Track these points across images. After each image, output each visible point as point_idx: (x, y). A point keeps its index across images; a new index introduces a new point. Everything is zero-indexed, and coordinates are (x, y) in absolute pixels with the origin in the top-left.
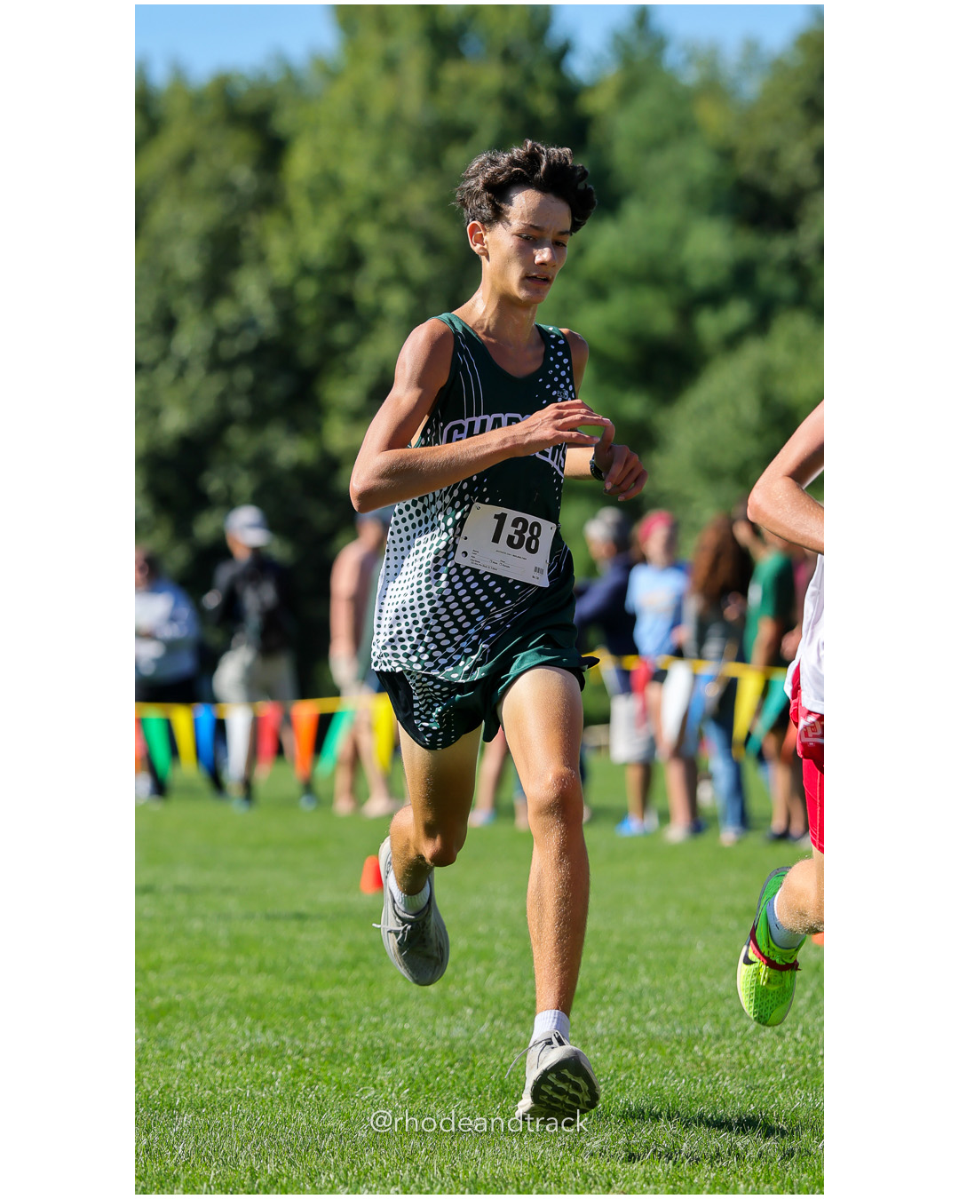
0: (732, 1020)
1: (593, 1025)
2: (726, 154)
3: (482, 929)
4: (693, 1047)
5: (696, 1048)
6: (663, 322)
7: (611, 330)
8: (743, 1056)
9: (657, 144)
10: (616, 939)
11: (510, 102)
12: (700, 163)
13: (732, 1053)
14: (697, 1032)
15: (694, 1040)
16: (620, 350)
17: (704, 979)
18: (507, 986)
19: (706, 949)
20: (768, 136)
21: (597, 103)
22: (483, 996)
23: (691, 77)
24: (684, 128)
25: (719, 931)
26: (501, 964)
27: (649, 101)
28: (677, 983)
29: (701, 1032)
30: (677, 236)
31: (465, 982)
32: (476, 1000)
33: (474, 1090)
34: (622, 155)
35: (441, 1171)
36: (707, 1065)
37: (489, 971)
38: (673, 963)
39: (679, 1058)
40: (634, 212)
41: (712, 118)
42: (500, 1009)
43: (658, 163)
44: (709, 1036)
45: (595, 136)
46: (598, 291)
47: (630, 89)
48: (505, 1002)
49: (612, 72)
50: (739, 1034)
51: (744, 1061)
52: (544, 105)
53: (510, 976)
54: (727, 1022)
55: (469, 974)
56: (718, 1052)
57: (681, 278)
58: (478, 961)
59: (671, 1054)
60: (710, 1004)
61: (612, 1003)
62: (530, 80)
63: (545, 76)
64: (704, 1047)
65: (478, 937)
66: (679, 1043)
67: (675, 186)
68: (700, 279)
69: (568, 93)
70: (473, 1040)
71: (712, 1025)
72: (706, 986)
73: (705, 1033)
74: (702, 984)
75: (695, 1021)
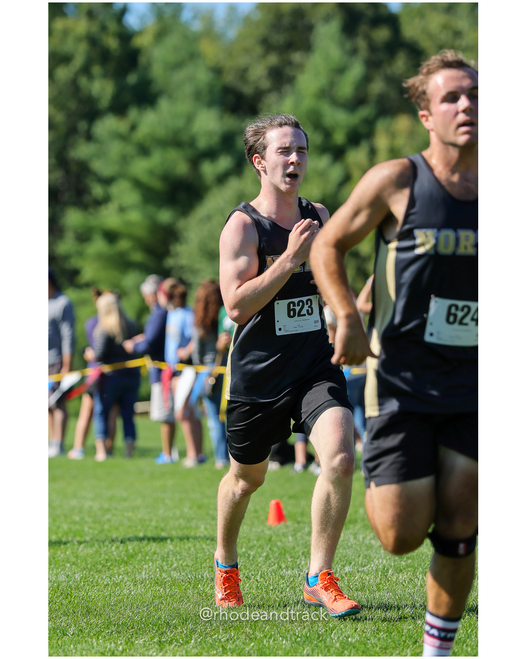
1: (140, 573)
2: (218, 71)
3: (77, 519)
4: (198, 585)
5: (200, 586)
6: (182, 168)
7: (151, 173)
9: (178, 66)
10: (154, 524)
11: (93, 41)
12: (203, 76)
14: (200, 577)
15: (199, 581)
16: (157, 184)
18: (91, 551)
19: (206, 529)
20: (242, 61)
21: (142, 41)
22: (77, 557)
23: (197, 26)
24: (193, 56)
27: (173, 40)
28: (189, 548)
29: (202, 577)
30: (190, 119)
32: (73, 559)
33: (71, 611)
34: (157, 72)
36: (206, 595)
39: (190, 592)
40: (164, 104)
41: (209, 51)
42: (87, 564)
43: (179, 76)
44: (207, 579)
45: (142, 60)
46: (144, 151)
47: (161, 35)
48: (89, 561)
49: (151, 23)
52: (112, 43)
57: (192, 143)
59: (185, 589)
60: (208, 561)
61: (152, 560)
62: (104, 28)
63: (112, 26)
64: (204, 585)
65: (75, 523)
66: (190, 583)
67: (188, 89)
68: (202, 143)
69: (126, 36)
70: (71, 583)
71: (209, 573)
72: (206, 550)
73: (205, 577)
74: (203, 549)
75: (199, 570)
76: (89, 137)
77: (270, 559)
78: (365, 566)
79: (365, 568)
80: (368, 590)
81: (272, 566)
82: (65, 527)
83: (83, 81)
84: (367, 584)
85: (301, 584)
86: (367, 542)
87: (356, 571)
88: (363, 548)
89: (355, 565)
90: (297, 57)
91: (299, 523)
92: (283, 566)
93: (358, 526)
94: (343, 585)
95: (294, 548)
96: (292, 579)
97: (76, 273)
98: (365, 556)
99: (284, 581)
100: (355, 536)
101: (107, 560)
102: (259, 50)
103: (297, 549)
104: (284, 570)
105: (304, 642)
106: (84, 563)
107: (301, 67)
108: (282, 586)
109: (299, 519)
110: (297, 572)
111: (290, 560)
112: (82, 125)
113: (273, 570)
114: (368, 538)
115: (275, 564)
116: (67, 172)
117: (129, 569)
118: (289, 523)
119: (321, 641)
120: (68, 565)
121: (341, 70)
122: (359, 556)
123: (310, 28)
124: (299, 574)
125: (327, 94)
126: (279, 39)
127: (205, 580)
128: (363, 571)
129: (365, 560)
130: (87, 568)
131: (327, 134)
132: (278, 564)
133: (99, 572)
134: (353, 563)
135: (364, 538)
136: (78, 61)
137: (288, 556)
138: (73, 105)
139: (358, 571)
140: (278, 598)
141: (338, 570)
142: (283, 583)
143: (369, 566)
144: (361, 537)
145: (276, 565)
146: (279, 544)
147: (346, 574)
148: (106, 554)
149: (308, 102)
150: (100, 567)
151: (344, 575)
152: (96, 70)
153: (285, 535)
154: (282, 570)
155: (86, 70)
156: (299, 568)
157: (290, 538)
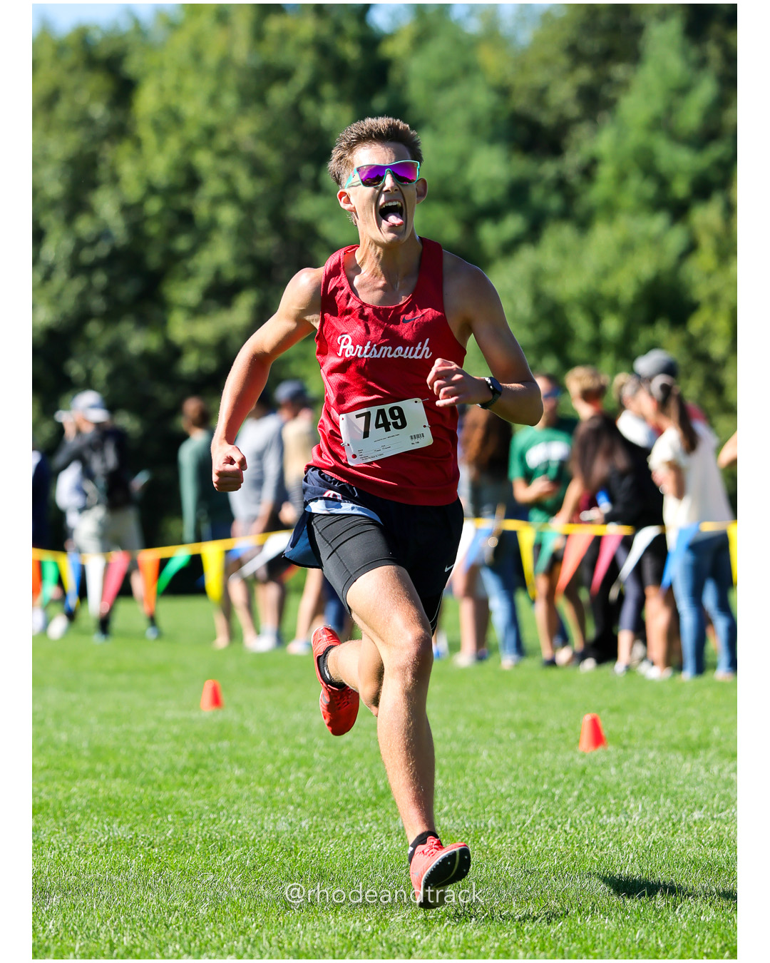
0: (512, 815)
2: (504, 91)
3: (302, 740)
4: (480, 838)
5: (482, 839)
6: (451, 232)
8: (521, 845)
9: (445, 84)
11: (323, 48)
12: (482, 99)
13: (512, 843)
14: (482, 825)
17: (488, 781)
18: (324, 788)
19: (490, 756)
20: (539, 77)
21: (392, 49)
22: (303, 796)
23: (474, 27)
24: (469, 70)
25: (500, 742)
26: (318, 769)
27: (438, 47)
28: (466, 784)
29: (486, 825)
30: (463, 161)
31: (288, 784)
32: (298, 800)
33: (296, 874)
34: (416, 92)
35: (269, 943)
36: (491, 852)
37: (309, 776)
38: (463, 768)
41: (492, 62)
42: (318, 806)
43: (447, 99)
44: (493, 829)
45: (395, 76)
47: (422, 38)
48: (322, 801)
49: (407, 24)
50: (518, 827)
51: (522, 850)
52: (351, 51)
53: (327, 779)
54: (508, 817)
55: (292, 778)
56: (500, 842)
57: (466, 196)
58: (299, 767)
60: (493, 802)
62: (338, 30)
63: (351, 27)
64: (488, 838)
65: (300, 747)
66: (468, 834)
67: (461, 118)
68: (481, 196)
69: (371, 41)
70: (295, 833)
71: (495, 819)
72: (491, 787)
73: (490, 826)
74: (487, 786)
75: (481, 816)
77: (584, 800)
78: (722, 811)
79: (723, 815)
80: (728, 846)
81: (587, 810)
82: (286, 752)
83: (309, 107)
84: (725, 837)
85: (630, 837)
86: (725, 776)
87: (710, 818)
88: (720, 785)
89: (707, 810)
90: (619, 71)
91: (625, 747)
92: (604, 810)
93: (711, 754)
94: (691, 839)
95: (618, 785)
96: (616, 830)
98: (723, 797)
99: (604, 833)
100: (707, 767)
101: (347, 801)
102: (564, 61)
103: (623, 786)
104: (605, 817)
105: (636, 921)
106: (313, 806)
107: (625, 85)
108: (602, 839)
109: (625, 742)
110: (623, 820)
111: (613, 801)
112: (307, 171)
113: (589, 817)
114: (726, 770)
115: (590, 808)
116: (285, 238)
117: (380, 813)
118: (611, 748)
119: (660, 919)
120: (291, 808)
121: (683, 90)
122: (714, 796)
123: (638, 29)
124: (627, 823)
125: (662, 124)
126: (593, 45)
127: (490, 831)
128: (720, 819)
129: (722, 803)
130: (318, 812)
131: (663, 182)
132: (596, 807)
133: (337, 817)
134: (705, 807)
135: (720, 771)
136: (302, 77)
137: (610, 796)
138: (293, 141)
139: (713, 819)
140: (597, 856)
141: (684, 816)
142: (604, 835)
143: (728, 811)
144: (715, 769)
145: (593, 809)
146: (596, 778)
147: (695, 822)
148: (346, 792)
149: (635, 137)
150: (337, 810)
151: (691, 824)
152: (328, 90)
153: (604, 765)
154: (602, 817)
155: (312, 90)
156: (626, 813)
157: (613, 771)
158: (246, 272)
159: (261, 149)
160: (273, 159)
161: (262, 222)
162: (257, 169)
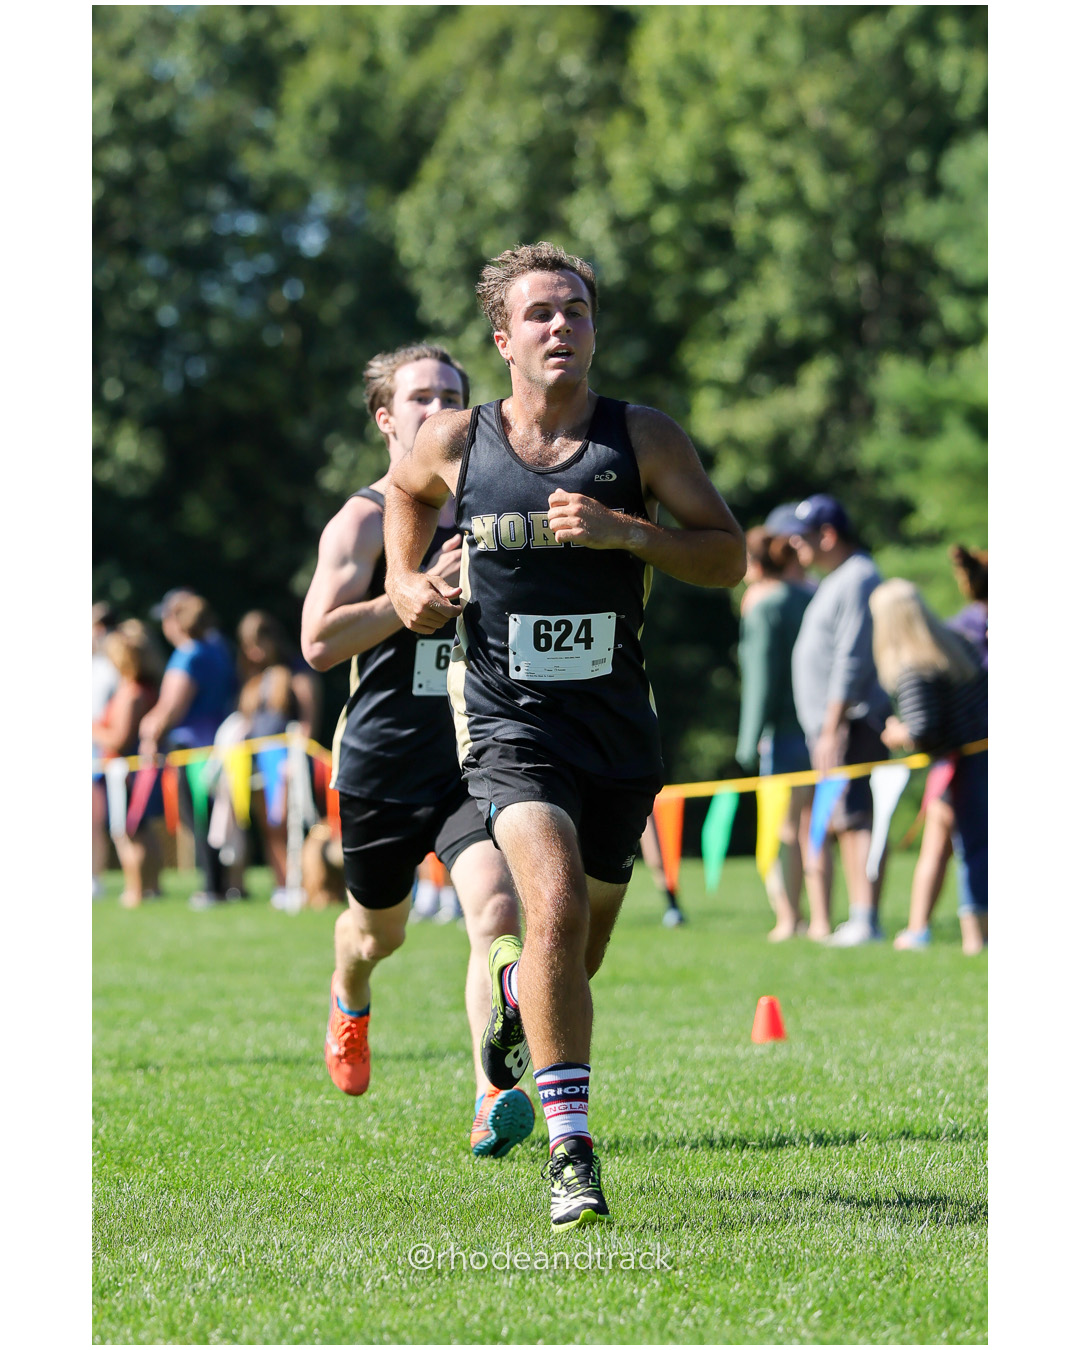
76: (934, 188)
83: (918, 54)
97: (904, 508)
112: (918, 160)
116: (881, 270)
138: (893, 112)
152: (951, 27)
155: (926, 28)
158: (819, 326)
159: (841, 124)
160: (862, 142)
161: (843, 247)
162: (835, 159)
